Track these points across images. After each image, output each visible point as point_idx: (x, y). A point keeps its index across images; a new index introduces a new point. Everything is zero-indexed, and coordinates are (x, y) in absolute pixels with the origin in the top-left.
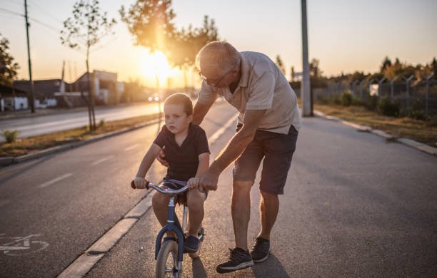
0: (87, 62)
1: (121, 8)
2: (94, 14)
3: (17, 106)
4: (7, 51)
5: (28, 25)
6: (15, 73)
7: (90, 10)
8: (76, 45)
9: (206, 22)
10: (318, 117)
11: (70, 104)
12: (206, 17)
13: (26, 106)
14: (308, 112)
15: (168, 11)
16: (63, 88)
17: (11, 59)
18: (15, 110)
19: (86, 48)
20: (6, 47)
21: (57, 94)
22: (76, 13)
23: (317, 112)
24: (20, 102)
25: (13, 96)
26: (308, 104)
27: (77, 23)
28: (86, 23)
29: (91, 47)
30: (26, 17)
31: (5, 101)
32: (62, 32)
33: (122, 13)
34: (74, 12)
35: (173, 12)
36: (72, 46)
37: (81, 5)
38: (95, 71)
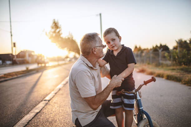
5: (12, 35)
11: (18, 62)
13: (1, 63)
16: (15, 57)
30: (11, 32)
38: (26, 51)
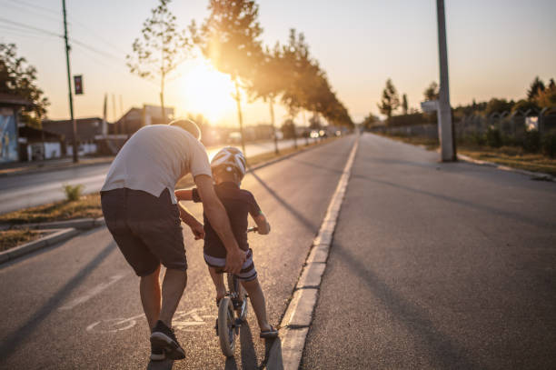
0: (162, 95)
1: (190, 24)
2: (171, 33)
3: (48, 155)
4: (34, 83)
5: (68, 48)
6: (44, 111)
7: (165, 27)
8: (148, 74)
9: (293, 37)
10: (463, 161)
11: (115, 150)
12: (293, 31)
13: (58, 154)
14: (450, 155)
15: (252, 25)
17: (40, 92)
18: (45, 159)
19: (158, 77)
20: (33, 78)
21: (98, 137)
22: (147, 32)
23: (461, 156)
24: (51, 148)
25: (43, 141)
26: (450, 145)
27: (147, 45)
28: (161, 44)
29: (166, 76)
30: (66, 38)
31: (33, 149)
32: (128, 57)
33: (193, 30)
34: (143, 31)
35: (260, 26)
36: (143, 75)
37: (152, 22)
38: (145, 106)
